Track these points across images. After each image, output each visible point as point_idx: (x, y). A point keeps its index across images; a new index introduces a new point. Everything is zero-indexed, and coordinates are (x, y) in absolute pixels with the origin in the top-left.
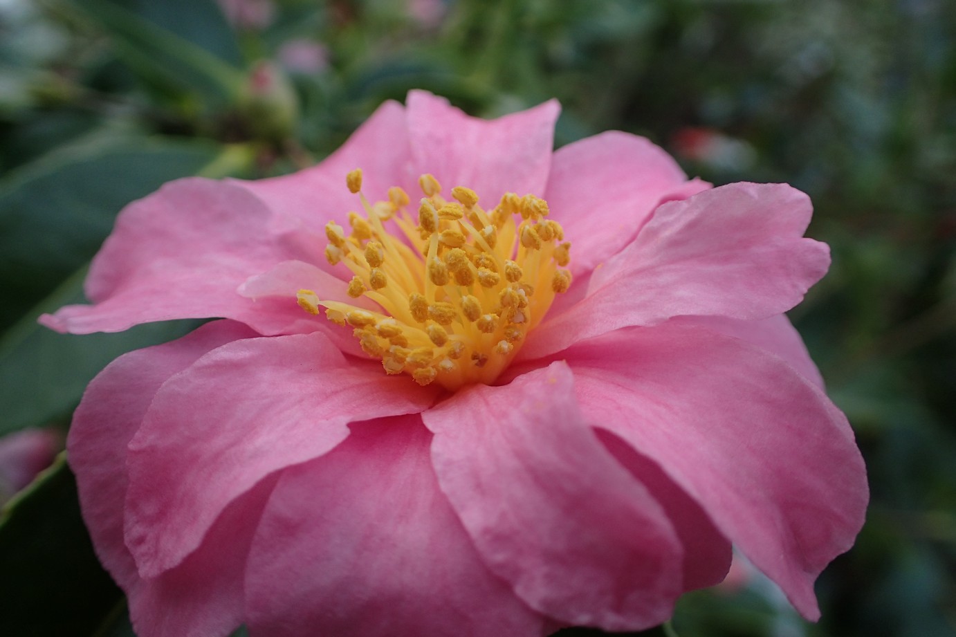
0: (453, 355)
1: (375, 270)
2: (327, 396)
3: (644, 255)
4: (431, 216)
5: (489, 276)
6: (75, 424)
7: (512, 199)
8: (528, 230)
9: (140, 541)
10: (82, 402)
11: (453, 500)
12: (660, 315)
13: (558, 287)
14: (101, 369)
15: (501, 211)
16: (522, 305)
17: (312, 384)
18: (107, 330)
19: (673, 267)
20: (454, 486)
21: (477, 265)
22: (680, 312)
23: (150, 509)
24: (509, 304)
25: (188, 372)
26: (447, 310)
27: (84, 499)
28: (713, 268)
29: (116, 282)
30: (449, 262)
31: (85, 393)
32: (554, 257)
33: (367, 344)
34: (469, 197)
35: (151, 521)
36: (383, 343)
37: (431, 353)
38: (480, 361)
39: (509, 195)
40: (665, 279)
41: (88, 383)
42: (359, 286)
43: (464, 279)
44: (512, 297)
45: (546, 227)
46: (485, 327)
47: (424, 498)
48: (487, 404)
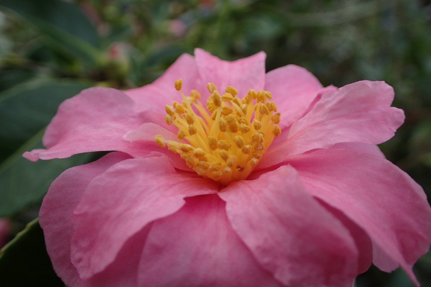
0: (230, 165)
1: (191, 125)
2: (170, 186)
3: (317, 116)
4: (219, 98)
5: (246, 127)
6: (43, 204)
7: (253, 92)
8: (263, 106)
9: (80, 260)
10: (48, 192)
11: (239, 233)
12: (329, 143)
13: (276, 133)
14: (58, 176)
15: (248, 98)
16: (262, 141)
17: (163, 181)
18: (60, 157)
19: (333, 121)
20: (239, 226)
21: (240, 122)
22: (340, 141)
23: (84, 244)
24: (256, 140)
25: (103, 175)
26: (227, 143)
27: (48, 242)
28: (353, 121)
29: (58, 138)
30: (228, 120)
31: (50, 188)
32: (272, 120)
33: (190, 160)
34: (234, 91)
35: (86, 250)
36: (196, 160)
37: (220, 164)
38: (241, 169)
39: (252, 90)
40: (329, 127)
41: (51, 183)
42: (183, 133)
43: (234, 129)
44: (258, 137)
45: (271, 105)
46: (246, 151)
47: (223, 233)
48: (250, 187)
